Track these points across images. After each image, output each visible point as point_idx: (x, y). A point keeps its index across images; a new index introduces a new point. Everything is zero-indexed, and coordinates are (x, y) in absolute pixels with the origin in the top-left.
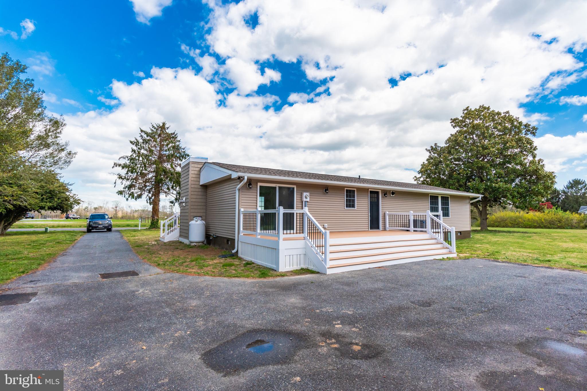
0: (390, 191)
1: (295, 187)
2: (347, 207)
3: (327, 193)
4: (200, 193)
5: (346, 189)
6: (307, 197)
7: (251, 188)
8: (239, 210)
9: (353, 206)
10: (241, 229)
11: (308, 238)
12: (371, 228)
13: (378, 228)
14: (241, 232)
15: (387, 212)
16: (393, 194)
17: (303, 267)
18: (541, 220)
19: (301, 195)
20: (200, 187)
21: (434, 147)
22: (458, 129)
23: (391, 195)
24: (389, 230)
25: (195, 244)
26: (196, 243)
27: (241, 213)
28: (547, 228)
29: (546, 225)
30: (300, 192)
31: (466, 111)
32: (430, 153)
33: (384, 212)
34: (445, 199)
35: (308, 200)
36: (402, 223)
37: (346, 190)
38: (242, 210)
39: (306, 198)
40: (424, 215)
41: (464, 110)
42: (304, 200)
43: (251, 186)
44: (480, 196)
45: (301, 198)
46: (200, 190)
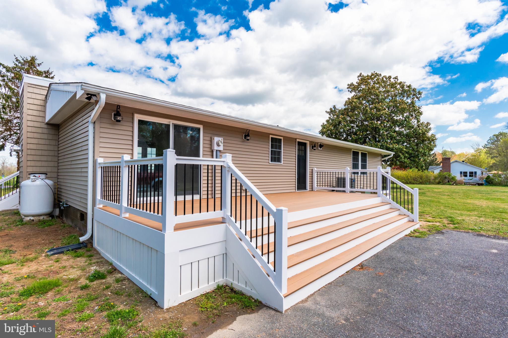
0: (318, 143)
1: (201, 127)
2: (272, 161)
3: (248, 140)
4: (45, 136)
5: (271, 136)
6: (220, 144)
7: (119, 121)
8: (95, 162)
9: (279, 160)
10: (99, 197)
11: (233, 219)
12: (299, 189)
13: (305, 188)
14: (97, 202)
15: (316, 169)
16: (320, 148)
17: (221, 284)
18: (408, 177)
19: (211, 141)
20: (45, 126)
21: (333, 110)
22: (353, 93)
23: (319, 149)
24: (317, 191)
25: (32, 218)
26: (33, 216)
27: (98, 166)
28: (412, 184)
29: (411, 181)
30: (210, 136)
31: (360, 78)
32: (330, 115)
33: (311, 169)
34: (364, 155)
35: (221, 148)
36: (329, 182)
37: (272, 138)
38: (100, 160)
39: (218, 145)
40: (343, 172)
41: (359, 77)
42: (216, 148)
43: (119, 118)
44: (393, 153)
45: (211, 145)
46: (45, 131)
